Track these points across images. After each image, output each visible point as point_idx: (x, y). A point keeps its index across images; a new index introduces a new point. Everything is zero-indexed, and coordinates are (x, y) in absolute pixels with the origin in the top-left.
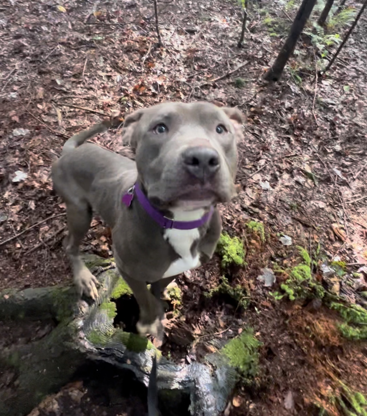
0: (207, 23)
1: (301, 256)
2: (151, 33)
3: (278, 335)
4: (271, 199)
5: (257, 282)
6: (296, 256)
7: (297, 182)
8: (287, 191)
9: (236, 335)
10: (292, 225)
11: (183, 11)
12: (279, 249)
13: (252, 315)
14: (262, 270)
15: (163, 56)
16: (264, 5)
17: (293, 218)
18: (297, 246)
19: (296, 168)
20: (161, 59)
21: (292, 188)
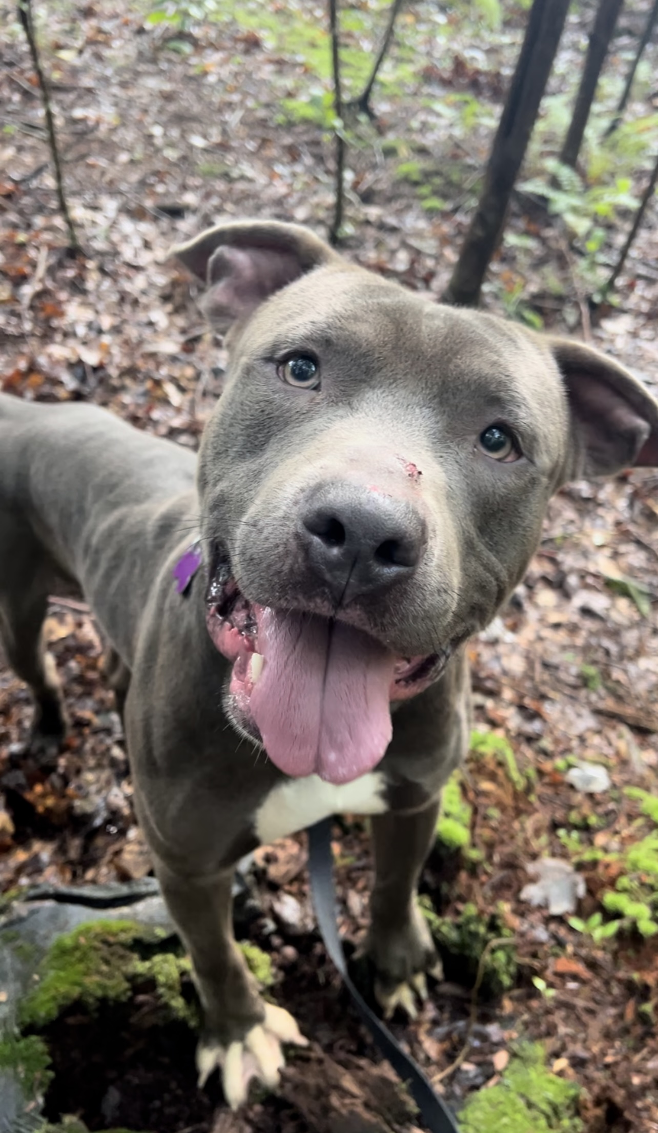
0: (220, 186)
1: (648, 817)
2: (39, 221)
3: (626, 1058)
4: (516, 665)
5: (523, 907)
6: (631, 817)
7: (586, 612)
8: (561, 637)
9: (488, 1077)
10: (599, 732)
11: (138, 155)
12: (571, 807)
13: (529, 1009)
14: (531, 868)
15: (90, 285)
16: (392, 127)
17: (598, 712)
18: (627, 790)
19: (572, 571)
20: (84, 292)
21: (573, 629)
